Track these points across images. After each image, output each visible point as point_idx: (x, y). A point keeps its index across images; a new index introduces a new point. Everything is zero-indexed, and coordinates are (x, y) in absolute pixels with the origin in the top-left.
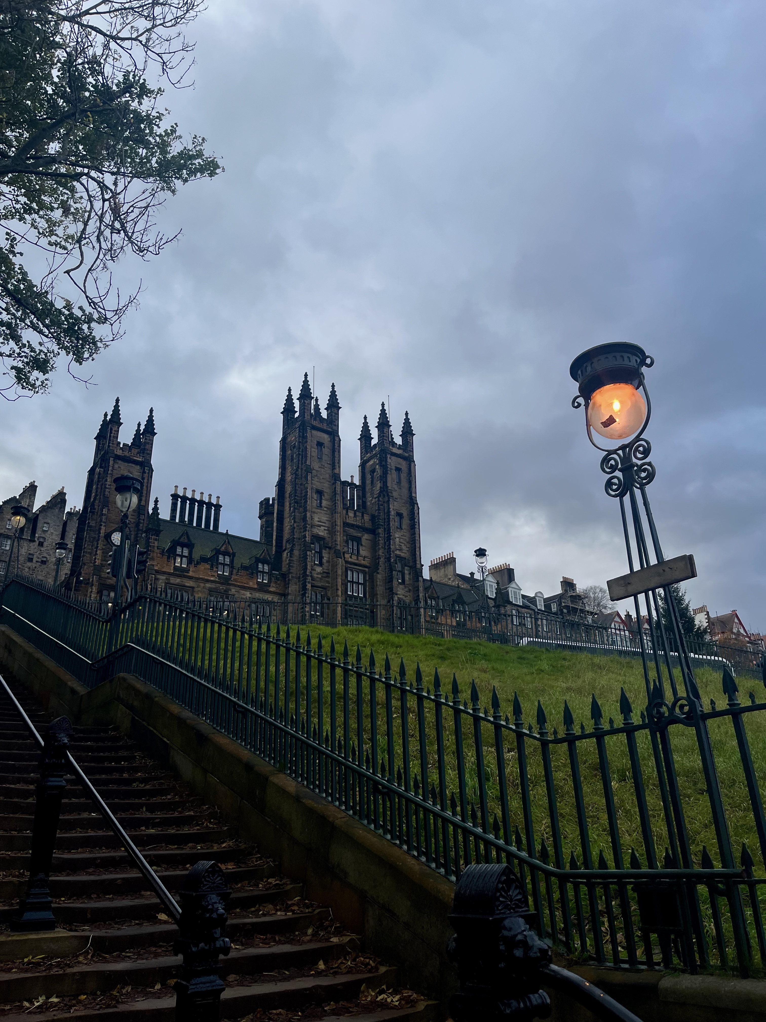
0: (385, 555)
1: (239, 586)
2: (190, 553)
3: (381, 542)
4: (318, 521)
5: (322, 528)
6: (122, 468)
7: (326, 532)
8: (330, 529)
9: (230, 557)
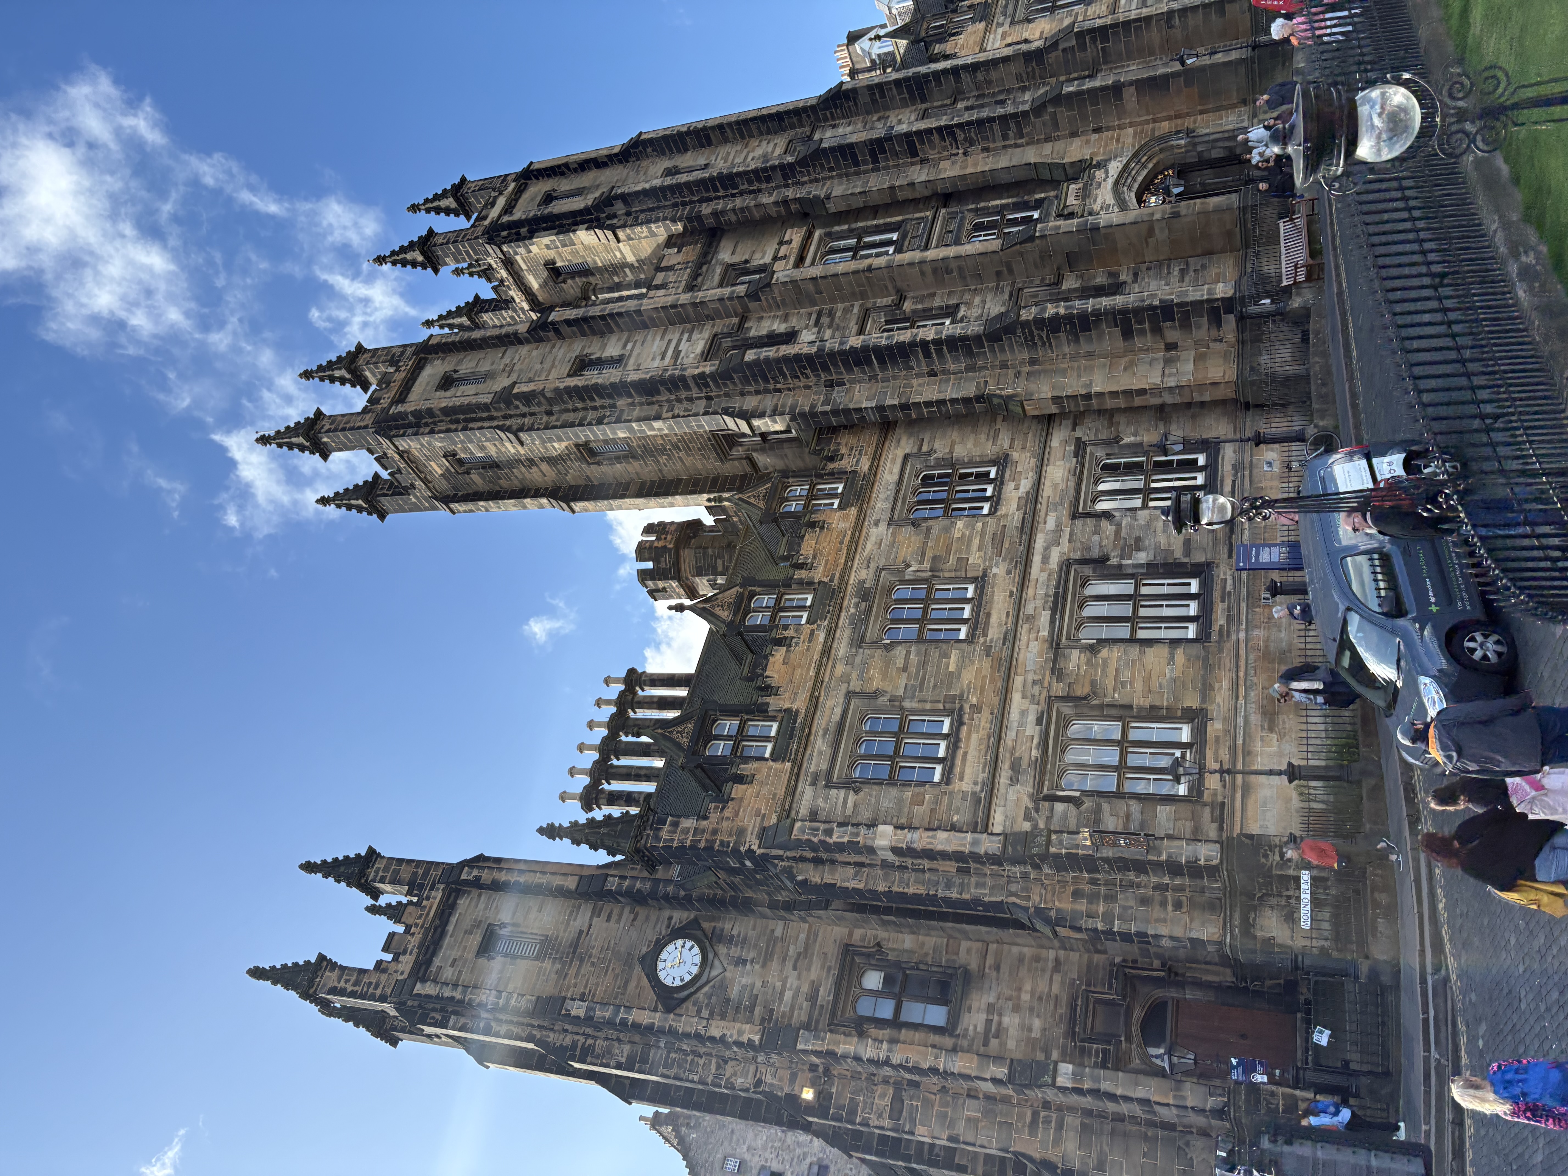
0: (777, 187)
1: (850, 558)
2: (730, 712)
3: (739, 202)
4: (663, 358)
5: (683, 346)
6: (455, 953)
7: (695, 336)
8: (689, 326)
9: (752, 595)
